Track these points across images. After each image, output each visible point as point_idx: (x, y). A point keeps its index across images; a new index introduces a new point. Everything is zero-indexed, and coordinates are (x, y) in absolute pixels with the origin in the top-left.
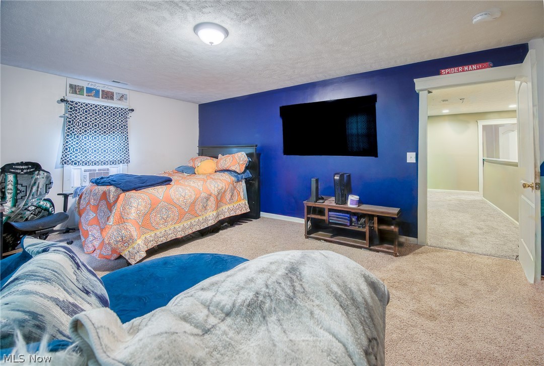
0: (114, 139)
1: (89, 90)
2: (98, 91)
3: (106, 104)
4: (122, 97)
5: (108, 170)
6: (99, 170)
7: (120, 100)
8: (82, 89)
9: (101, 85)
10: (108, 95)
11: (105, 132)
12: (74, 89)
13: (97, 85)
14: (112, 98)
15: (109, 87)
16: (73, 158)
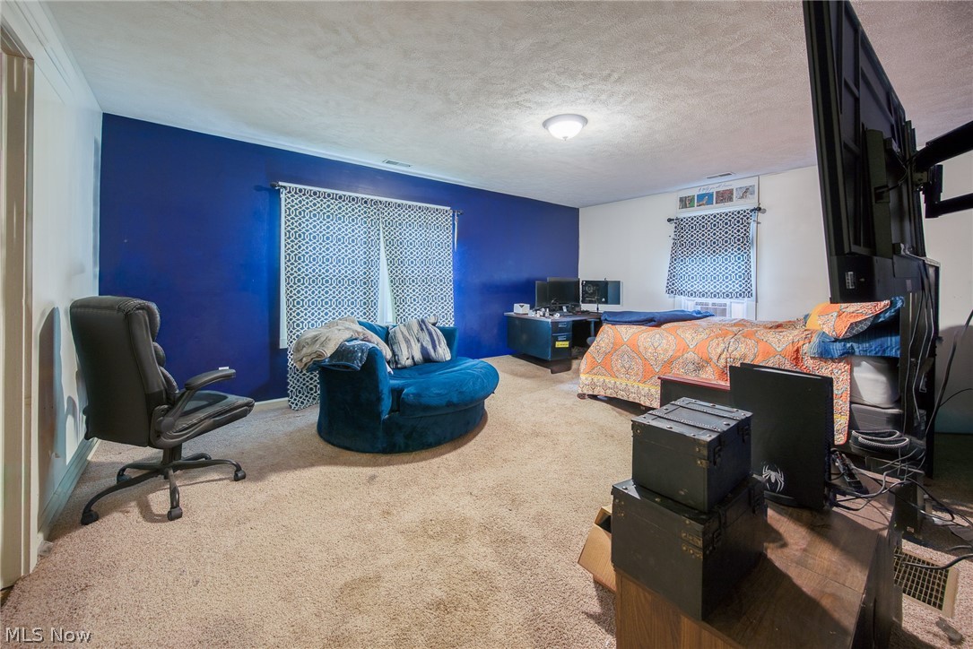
0: (726, 259)
1: (701, 197)
2: (710, 195)
3: (727, 210)
4: (746, 192)
5: (725, 305)
6: (714, 304)
7: (742, 197)
8: (692, 199)
9: (715, 186)
10: (725, 196)
11: (714, 252)
12: (685, 202)
13: (711, 186)
14: (730, 199)
15: (727, 184)
16: (687, 287)
